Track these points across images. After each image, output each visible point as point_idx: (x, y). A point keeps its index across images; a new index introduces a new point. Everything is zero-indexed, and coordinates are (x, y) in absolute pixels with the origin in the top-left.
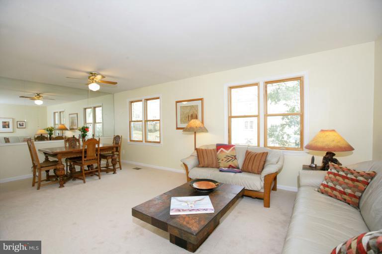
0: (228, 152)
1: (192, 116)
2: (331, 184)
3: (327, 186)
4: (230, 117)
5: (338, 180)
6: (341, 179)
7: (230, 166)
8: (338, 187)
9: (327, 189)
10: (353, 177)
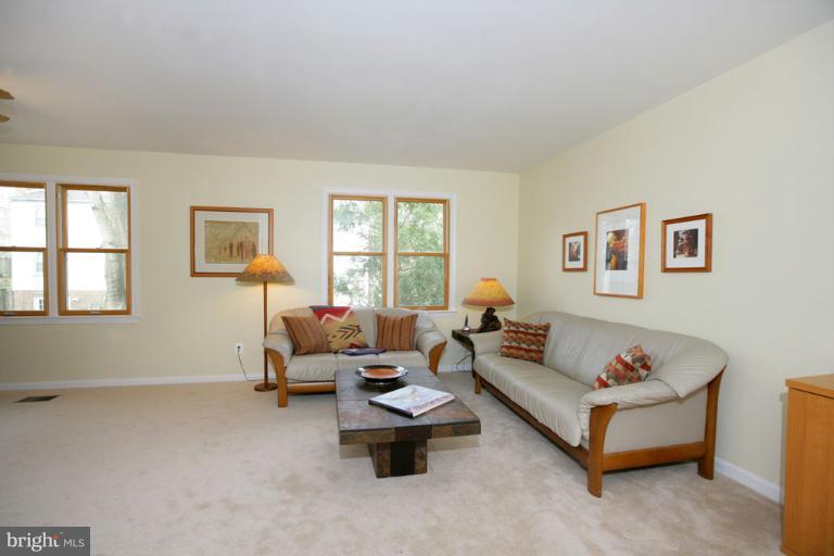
0: (342, 320)
1: (241, 246)
2: (514, 344)
3: (512, 347)
4: (331, 254)
5: (520, 338)
6: (522, 336)
7: (352, 346)
8: (524, 346)
9: (512, 351)
10: (533, 332)
